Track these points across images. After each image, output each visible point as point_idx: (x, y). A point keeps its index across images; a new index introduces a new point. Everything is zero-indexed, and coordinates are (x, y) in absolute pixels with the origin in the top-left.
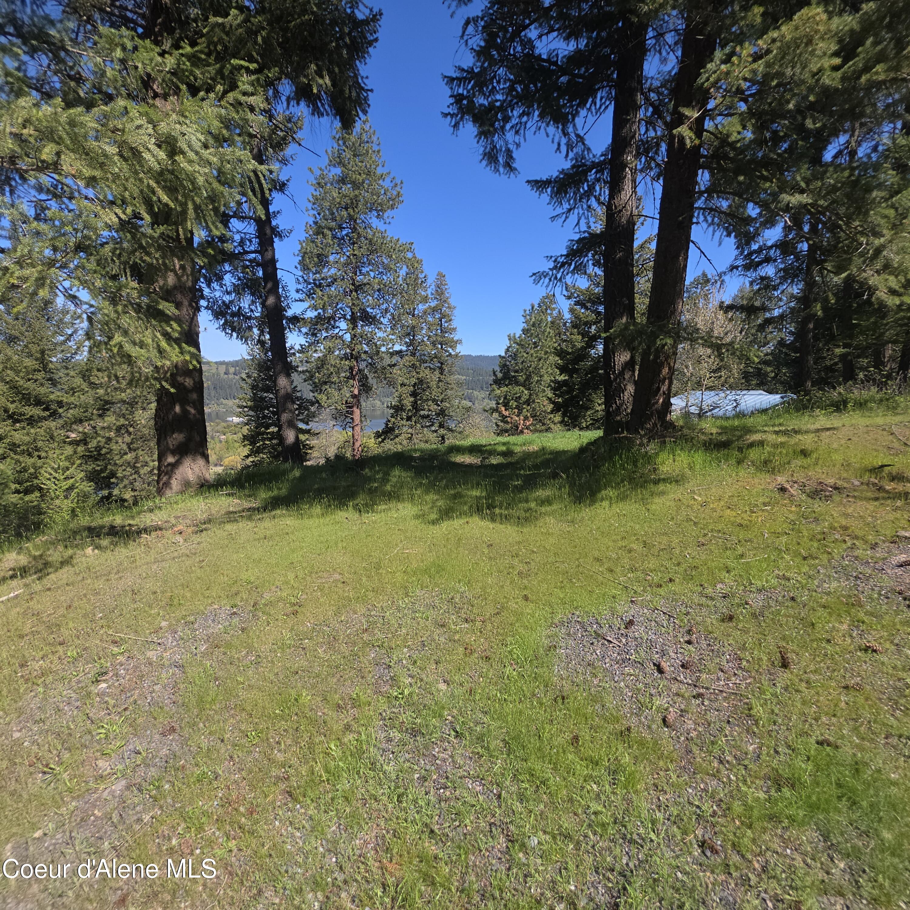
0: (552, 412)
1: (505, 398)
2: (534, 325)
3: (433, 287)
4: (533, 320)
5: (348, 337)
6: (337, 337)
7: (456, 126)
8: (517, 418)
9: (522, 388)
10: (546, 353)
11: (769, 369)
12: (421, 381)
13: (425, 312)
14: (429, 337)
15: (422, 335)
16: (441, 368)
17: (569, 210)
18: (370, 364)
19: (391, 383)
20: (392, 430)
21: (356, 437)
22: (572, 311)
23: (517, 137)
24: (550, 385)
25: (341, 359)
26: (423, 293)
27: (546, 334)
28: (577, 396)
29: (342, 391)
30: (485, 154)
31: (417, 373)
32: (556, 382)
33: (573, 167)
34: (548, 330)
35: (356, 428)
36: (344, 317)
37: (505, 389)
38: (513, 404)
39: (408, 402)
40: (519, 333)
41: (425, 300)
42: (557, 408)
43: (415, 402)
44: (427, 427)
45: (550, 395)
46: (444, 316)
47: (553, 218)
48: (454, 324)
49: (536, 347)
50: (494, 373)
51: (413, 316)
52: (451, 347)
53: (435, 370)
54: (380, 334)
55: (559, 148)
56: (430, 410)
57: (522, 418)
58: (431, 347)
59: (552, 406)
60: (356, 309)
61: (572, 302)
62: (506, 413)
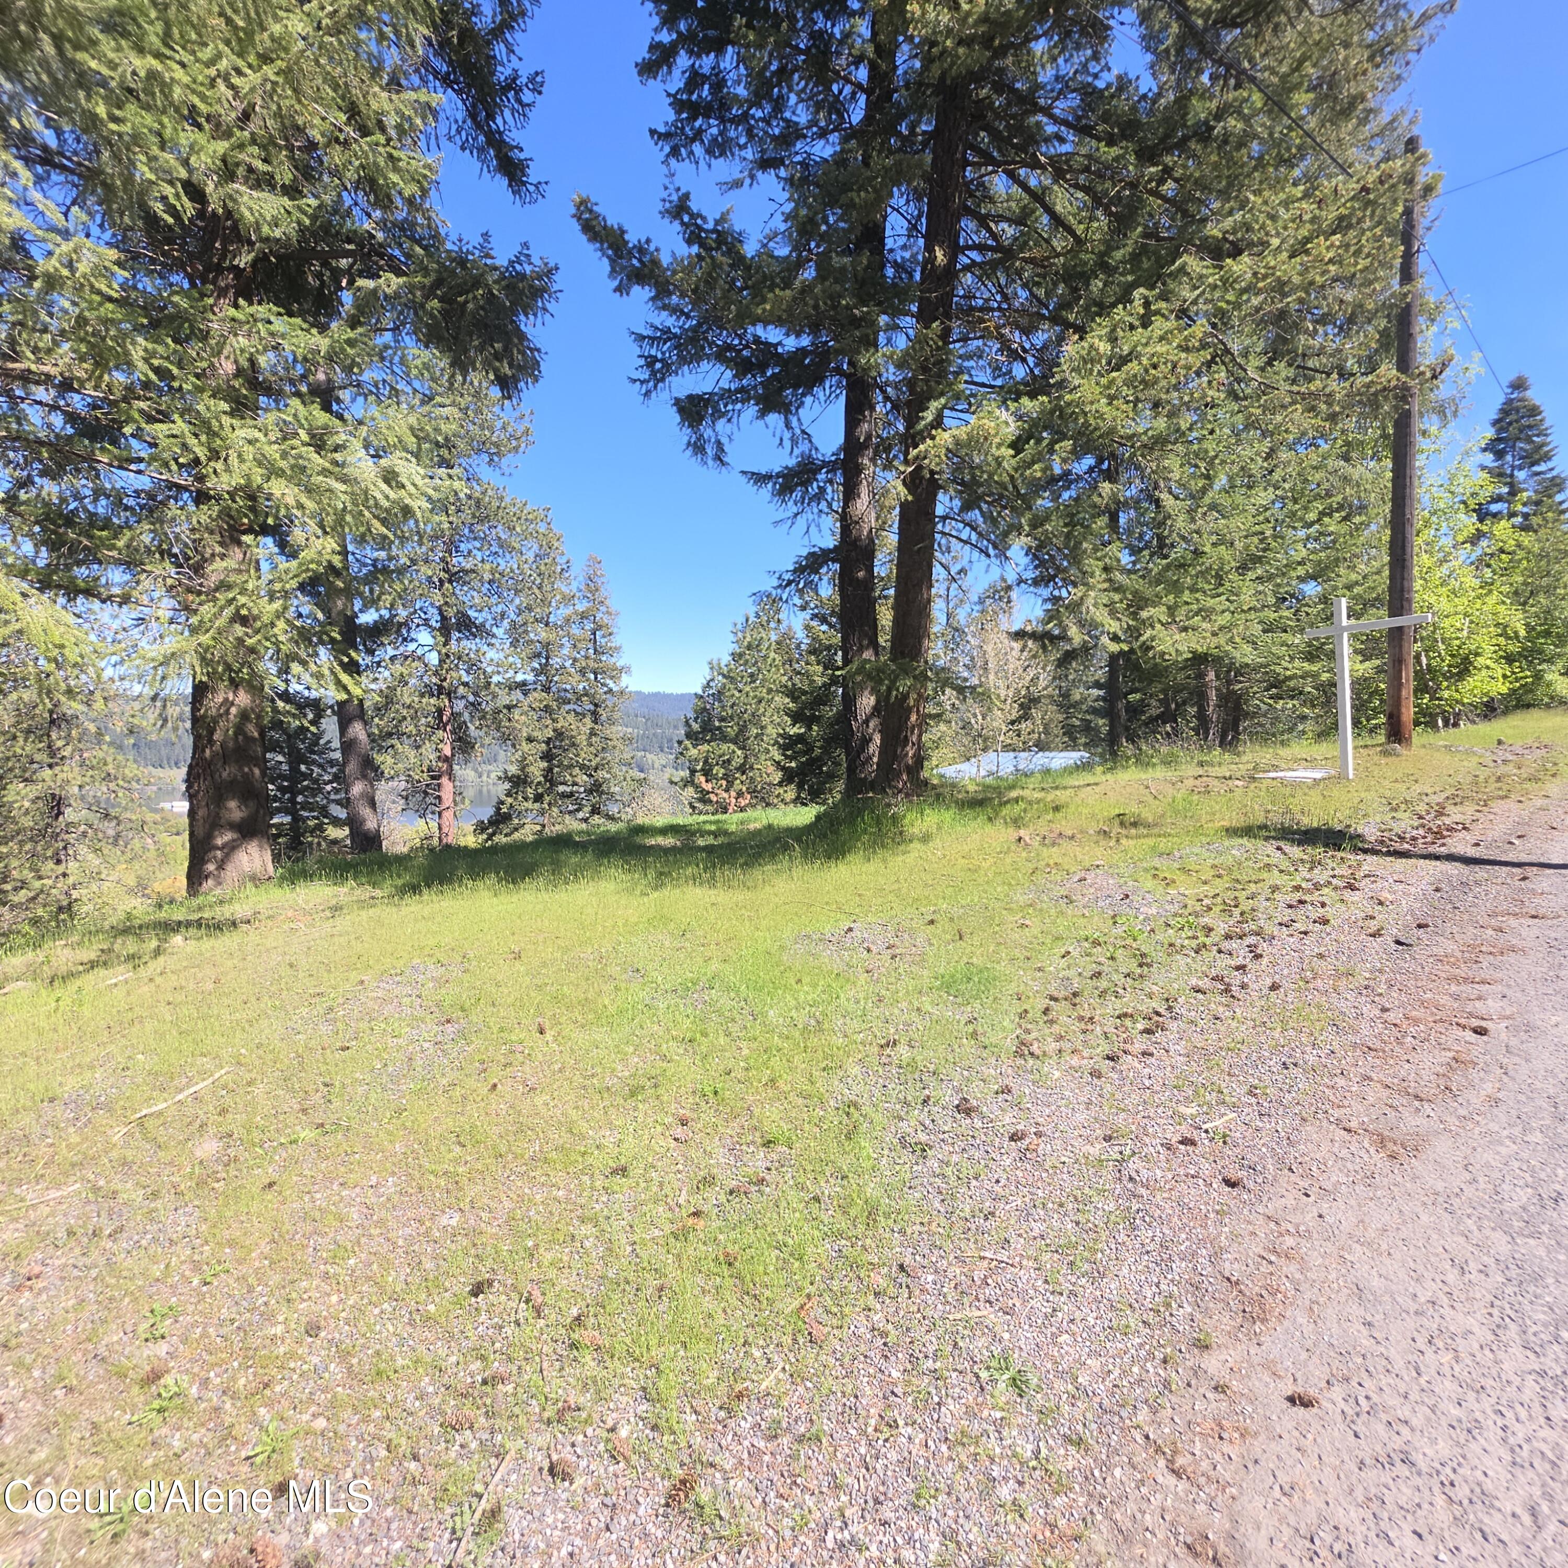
0: (780, 784)
1: (706, 762)
2: (749, 647)
3: (581, 578)
4: (748, 639)
5: (433, 658)
6: (413, 656)
7: (647, 394)
8: (726, 795)
9: (732, 747)
10: (770, 691)
11: (1101, 722)
12: (559, 734)
13: (568, 620)
14: (575, 660)
15: (562, 657)
16: (594, 714)
17: (796, 515)
18: (472, 704)
19: (508, 739)
20: (507, 818)
21: (445, 830)
22: (807, 628)
23: (729, 426)
24: (776, 742)
25: (422, 695)
26: (564, 588)
27: (769, 661)
28: (819, 759)
29: (423, 750)
30: (689, 444)
31: (553, 720)
32: (785, 736)
33: (799, 464)
34: (772, 655)
35: (445, 814)
36: (426, 623)
37: (706, 747)
38: (719, 771)
39: (537, 770)
40: (726, 659)
41: (568, 599)
42: (789, 777)
43: (550, 770)
44: (570, 812)
45: (778, 757)
46: (600, 627)
47: (776, 523)
48: (616, 641)
49: (754, 682)
50: (687, 723)
51: (547, 625)
52: (612, 678)
53: (584, 716)
54: (491, 654)
55: (781, 444)
56: (575, 784)
57: (733, 794)
58: (577, 677)
59: (780, 774)
60: (451, 613)
61: (807, 615)
62: (708, 787)
